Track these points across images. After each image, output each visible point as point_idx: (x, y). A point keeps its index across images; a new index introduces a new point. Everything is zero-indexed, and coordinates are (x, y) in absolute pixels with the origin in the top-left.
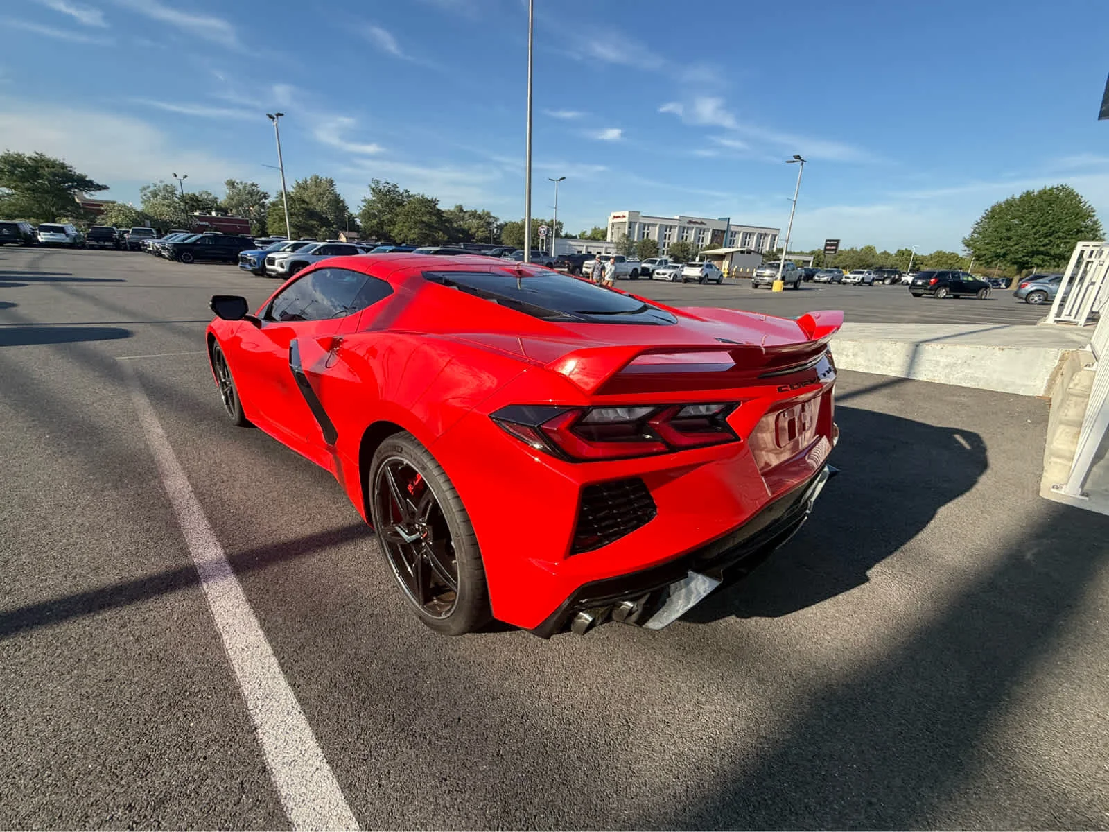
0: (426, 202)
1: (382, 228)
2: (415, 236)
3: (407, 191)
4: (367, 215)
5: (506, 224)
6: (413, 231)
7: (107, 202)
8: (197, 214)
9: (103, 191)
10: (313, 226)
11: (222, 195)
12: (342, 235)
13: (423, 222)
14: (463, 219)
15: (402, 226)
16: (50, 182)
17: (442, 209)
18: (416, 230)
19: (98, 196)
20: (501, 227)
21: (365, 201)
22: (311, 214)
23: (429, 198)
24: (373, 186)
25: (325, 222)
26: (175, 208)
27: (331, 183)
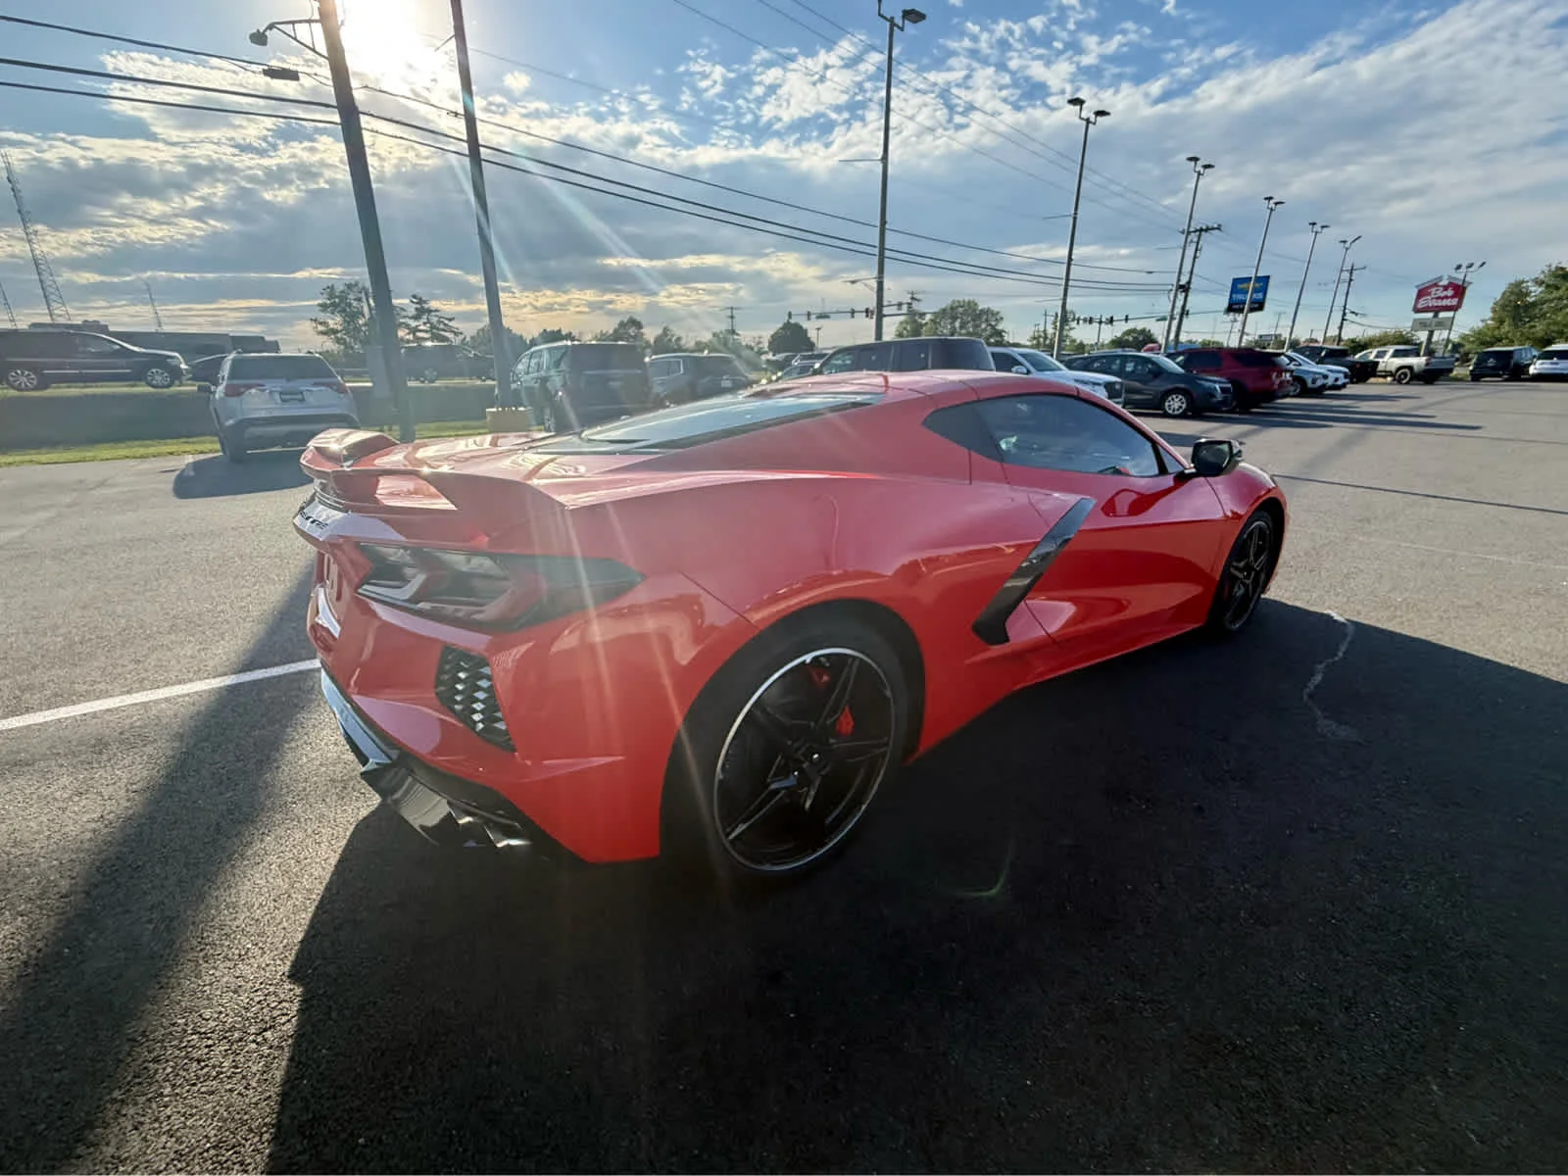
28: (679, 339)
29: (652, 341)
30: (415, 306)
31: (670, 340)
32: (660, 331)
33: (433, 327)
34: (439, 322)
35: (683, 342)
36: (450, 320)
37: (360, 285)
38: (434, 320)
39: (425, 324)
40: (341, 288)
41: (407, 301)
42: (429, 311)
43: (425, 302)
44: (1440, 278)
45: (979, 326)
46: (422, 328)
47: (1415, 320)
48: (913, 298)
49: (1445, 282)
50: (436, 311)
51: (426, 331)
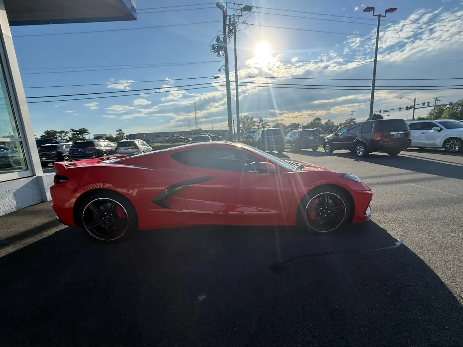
28: (333, 123)
29: (324, 124)
30: (259, 120)
31: (330, 123)
32: (327, 121)
33: (263, 125)
34: (265, 123)
35: (334, 124)
36: (267, 123)
37: (247, 117)
38: (263, 123)
39: (261, 124)
40: (243, 118)
41: (258, 119)
42: (263, 121)
43: (262, 119)
46: (261, 125)
50: (265, 121)
51: (261, 126)
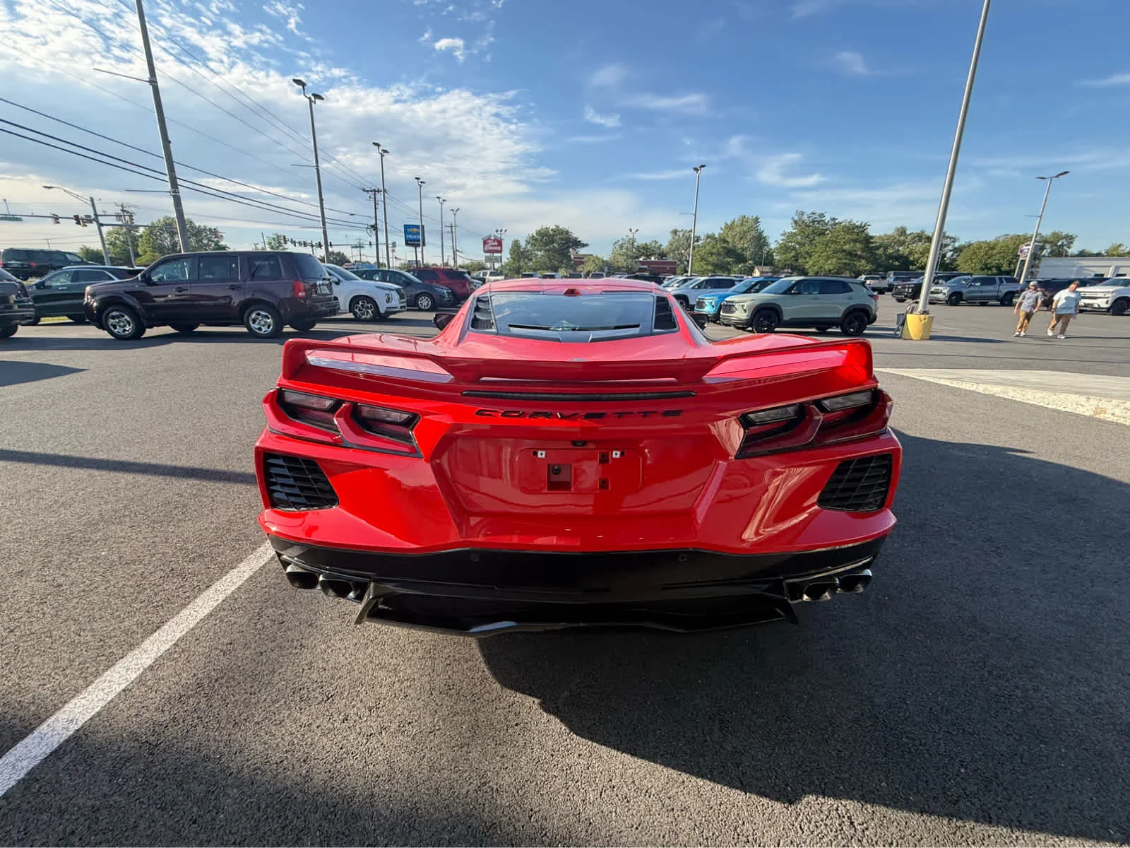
0: (854, 229)
1: (797, 260)
2: (831, 267)
3: (834, 219)
4: (784, 248)
5: (970, 245)
6: (829, 262)
7: (586, 255)
8: (641, 259)
9: (585, 248)
10: (728, 263)
11: (665, 242)
12: (756, 270)
13: (844, 251)
14: (903, 243)
15: (819, 256)
16: (559, 244)
17: (871, 234)
18: (834, 260)
19: (582, 251)
20: (958, 250)
21: (784, 235)
22: (730, 252)
23: (857, 224)
24: (796, 218)
25: (741, 259)
26: (627, 256)
27: (756, 220)
44: (490, 236)
45: (201, 241)
47: (486, 257)
48: (123, 211)
49: (493, 238)
